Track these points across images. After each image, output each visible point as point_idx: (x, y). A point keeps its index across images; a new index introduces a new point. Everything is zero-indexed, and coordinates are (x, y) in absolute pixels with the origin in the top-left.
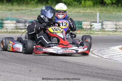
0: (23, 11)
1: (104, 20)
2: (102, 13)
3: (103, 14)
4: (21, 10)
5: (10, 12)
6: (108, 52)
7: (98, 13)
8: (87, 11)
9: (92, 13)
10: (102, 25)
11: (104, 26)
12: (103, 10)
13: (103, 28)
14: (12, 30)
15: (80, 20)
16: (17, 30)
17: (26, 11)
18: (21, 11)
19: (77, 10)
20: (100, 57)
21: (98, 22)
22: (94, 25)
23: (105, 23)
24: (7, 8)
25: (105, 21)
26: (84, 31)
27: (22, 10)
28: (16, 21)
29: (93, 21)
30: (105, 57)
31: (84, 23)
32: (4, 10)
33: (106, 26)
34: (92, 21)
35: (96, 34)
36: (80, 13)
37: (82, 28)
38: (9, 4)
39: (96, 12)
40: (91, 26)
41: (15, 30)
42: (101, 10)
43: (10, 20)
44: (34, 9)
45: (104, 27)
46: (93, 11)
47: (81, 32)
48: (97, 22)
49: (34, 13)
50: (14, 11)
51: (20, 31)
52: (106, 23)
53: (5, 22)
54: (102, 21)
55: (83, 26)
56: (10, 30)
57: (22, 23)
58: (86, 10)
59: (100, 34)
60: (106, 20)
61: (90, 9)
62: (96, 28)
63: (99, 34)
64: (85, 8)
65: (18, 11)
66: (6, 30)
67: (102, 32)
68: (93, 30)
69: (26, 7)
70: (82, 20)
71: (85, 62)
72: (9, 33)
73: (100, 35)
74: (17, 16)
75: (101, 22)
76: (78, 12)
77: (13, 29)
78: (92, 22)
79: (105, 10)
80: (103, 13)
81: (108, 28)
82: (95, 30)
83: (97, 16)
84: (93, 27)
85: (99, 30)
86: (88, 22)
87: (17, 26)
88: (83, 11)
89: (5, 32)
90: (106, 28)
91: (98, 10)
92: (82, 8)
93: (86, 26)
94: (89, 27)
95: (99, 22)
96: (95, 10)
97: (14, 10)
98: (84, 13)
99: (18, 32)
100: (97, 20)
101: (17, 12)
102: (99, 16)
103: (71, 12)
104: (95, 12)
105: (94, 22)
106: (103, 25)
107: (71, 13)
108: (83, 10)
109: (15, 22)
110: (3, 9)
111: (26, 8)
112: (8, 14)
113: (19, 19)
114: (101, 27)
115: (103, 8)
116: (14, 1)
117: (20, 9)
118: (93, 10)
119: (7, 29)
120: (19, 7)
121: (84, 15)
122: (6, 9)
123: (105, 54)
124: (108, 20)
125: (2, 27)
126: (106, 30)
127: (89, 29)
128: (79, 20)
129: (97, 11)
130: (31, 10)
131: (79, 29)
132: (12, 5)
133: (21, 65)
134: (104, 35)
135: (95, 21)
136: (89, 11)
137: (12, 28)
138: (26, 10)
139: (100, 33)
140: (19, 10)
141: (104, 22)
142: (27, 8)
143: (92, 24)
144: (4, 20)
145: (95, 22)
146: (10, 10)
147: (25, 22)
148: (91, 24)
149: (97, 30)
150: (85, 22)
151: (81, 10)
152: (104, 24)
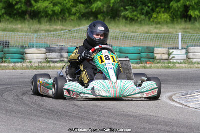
0: (57, 32)
1: (189, 44)
2: (186, 32)
3: (188, 34)
4: (54, 31)
5: (36, 35)
6: (197, 98)
7: (180, 34)
8: (163, 31)
9: (170, 33)
10: (187, 52)
11: (191, 55)
12: (188, 29)
13: (189, 59)
14: (40, 64)
15: (151, 44)
16: (48, 64)
17: (63, 32)
18: (55, 33)
19: (146, 28)
20: (184, 106)
21: (180, 48)
22: (173, 53)
23: (192, 49)
24: (31, 28)
25: (192, 46)
26: (158, 63)
27: (56, 30)
28: (46, 48)
29: (172, 46)
30: (192, 105)
31: (157, 50)
32: (26, 32)
33: (193, 55)
34: (170, 46)
35: (178, 68)
36: (151, 33)
37: (154, 58)
38: (34, 20)
39: (177, 32)
40: (169, 54)
41: (44, 64)
42: (184, 29)
43: (37, 47)
44: (75, 29)
45: (191, 57)
46: (171, 30)
47: (153, 65)
48: (178, 49)
49: (75, 34)
50: (42, 32)
51: (52, 65)
52: (194, 49)
53: (28, 51)
54: (188, 47)
55: (156, 55)
56: (36, 65)
57: (56, 52)
58: (161, 28)
59: (185, 68)
60: (194, 44)
61: (168, 27)
62: (177, 57)
63: (183, 68)
64: (159, 26)
65: (49, 33)
66: (29, 64)
67: (186, 65)
68: (172, 61)
69: (63, 25)
70: (153, 46)
71: (160, 115)
72: (35, 69)
73: (184, 70)
74: (48, 40)
75: (185, 49)
76: (147, 33)
77: (41, 62)
78: (171, 49)
79: (191, 29)
80: (189, 32)
81: (197, 57)
82: (175, 61)
83: (178, 38)
84: (172, 56)
85: (182, 61)
86: (165, 49)
87: (48, 56)
88: (156, 31)
89: (28, 68)
90: (194, 57)
91: (180, 29)
92: (155, 26)
93: (160, 55)
94: (166, 56)
95: (183, 49)
96: (175, 28)
97: (43, 30)
98: (156, 33)
99: (50, 67)
100: (178, 44)
101: (47, 34)
102: (182, 39)
103: (136, 32)
104: (175, 32)
105: (173, 49)
106: (189, 53)
107: (136, 35)
108: (156, 28)
109: (44, 50)
110: (25, 30)
111: (62, 27)
112: (34, 38)
113: (51, 46)
114: (185, 55)
115: (189, 25)
116: (42, 17)
117: (52, 29)
118: (173, 28)
119: (31, 62)
120: (51, 25)
121: (158, 37)
122: (29, 30)
123: (193, 101)
124: (197, 44)
125: (22, 59)
126: (194, 60)
127: (166, 60)
128: (148, 46)
129: (179, 31)
130: (69, 31)
131: (150, 61)
132: (40, 22)
133: (56, 122)
134: (190, 69)
135: (175, 46)
136: (165, 29)
137: (39, 60)
138: (62, 30)
139: (184, 65)
140: (51, 32)
141: (190, 48)
142: (64, 28)
143: (171, 51)
144: (26, 48)
145: (176, 49)
146: (36, 31)
147: (61, 50)
148: (169, 52)
149: (179, 61)
150: (160, 49)
151: (151, 29)
152: (190, 51)
